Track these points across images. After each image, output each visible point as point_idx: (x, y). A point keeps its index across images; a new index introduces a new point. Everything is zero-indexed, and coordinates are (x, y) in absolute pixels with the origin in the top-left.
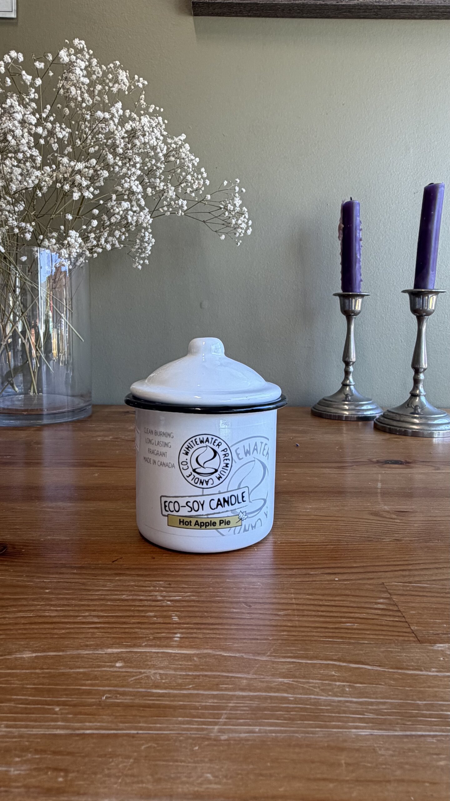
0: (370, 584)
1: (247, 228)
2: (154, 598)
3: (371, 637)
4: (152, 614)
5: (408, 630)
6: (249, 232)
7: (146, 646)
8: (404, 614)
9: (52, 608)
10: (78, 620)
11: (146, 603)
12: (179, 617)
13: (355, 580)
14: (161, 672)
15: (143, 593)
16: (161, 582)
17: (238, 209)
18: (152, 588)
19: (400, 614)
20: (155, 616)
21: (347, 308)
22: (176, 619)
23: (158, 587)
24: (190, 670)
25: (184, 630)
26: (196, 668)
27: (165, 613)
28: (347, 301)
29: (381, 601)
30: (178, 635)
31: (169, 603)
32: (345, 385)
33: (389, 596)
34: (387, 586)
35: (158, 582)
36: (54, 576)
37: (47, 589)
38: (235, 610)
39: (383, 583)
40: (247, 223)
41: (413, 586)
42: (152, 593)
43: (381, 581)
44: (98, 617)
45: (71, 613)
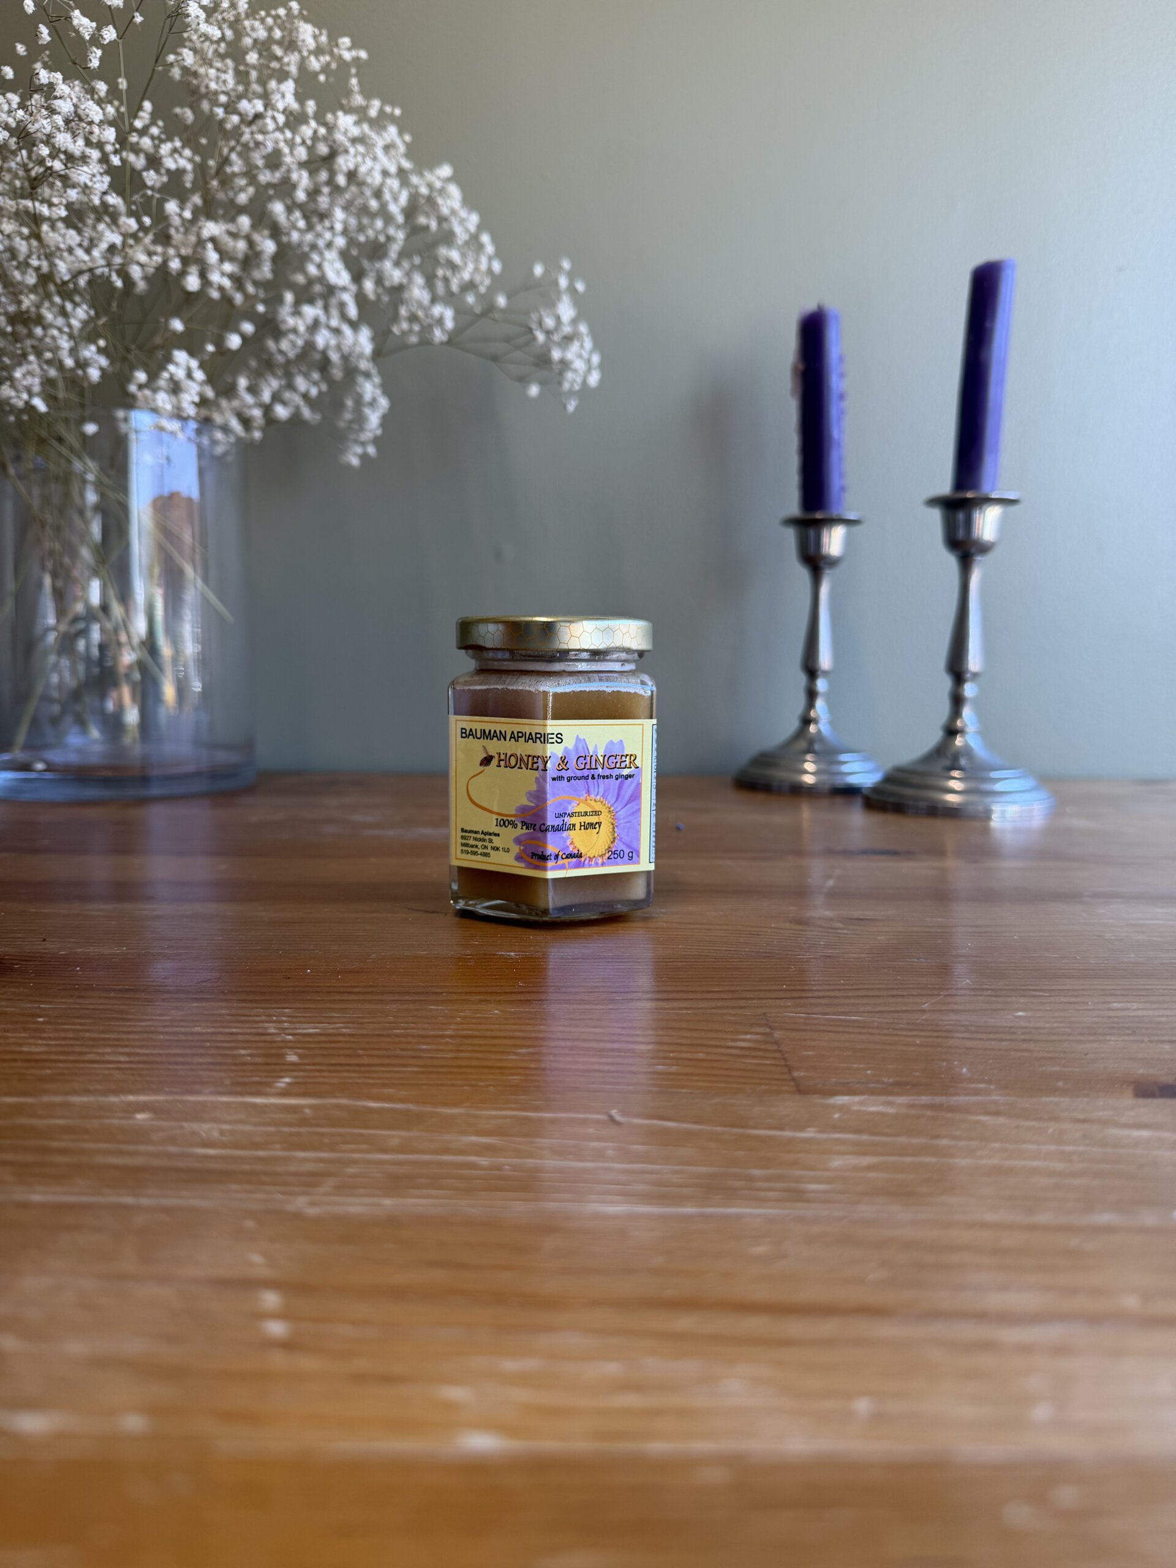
0: (734, 1015)
1: (589, 370)
2: (260, 1031)
3: (700, 1084)
4: (243, 1052)
5: (787, 1077)
6: (594, 379)
7: (211, 1093)
8: (786, 1056)
9: (40, 1042)
10: (88, 1057)
11: (240, 1037)
12: (300, 1056)
13: (706, 1008)
14: (226, 1127)
15: (238, 1025)
16: (287, 1010)
17: (567, 329)
18: (263, 1018)
19: (778, 1055)
20: (249, 1055)
21: (812, 549)
22: (292, 1058)
23: (275, 1016)
24: (290, 1125)
25: (301, 1074)
26: (304, 1122)
27: (273, 1051)
28: (812, 533)
29: (748, 1037)
30: (287, 1080)
31: (290, 1037)
32: (807, 721)
33: (768, 1030)
34: (770, 1017)
35: (278, 1010)
36: (63, 1000)
37: (40, 1017)
38: (424, 1047)
39: (765, 1014)
40: (589, 361)
41: (827, 1020)
42: (261, 1025)
43: (760, 1011)
44: (129, 1054)
45: (77, 1049)
